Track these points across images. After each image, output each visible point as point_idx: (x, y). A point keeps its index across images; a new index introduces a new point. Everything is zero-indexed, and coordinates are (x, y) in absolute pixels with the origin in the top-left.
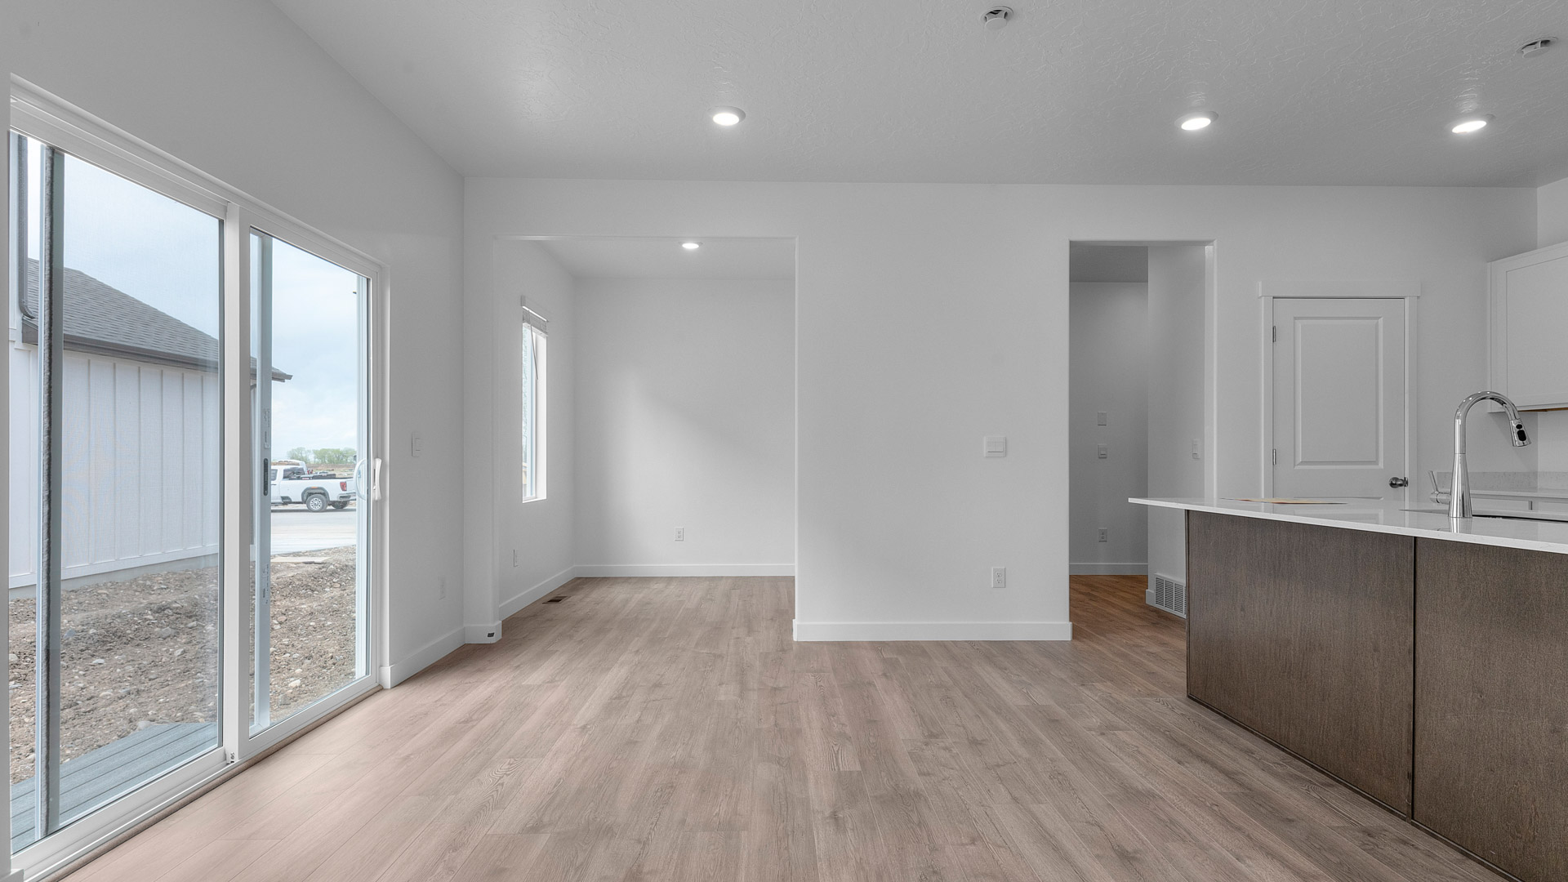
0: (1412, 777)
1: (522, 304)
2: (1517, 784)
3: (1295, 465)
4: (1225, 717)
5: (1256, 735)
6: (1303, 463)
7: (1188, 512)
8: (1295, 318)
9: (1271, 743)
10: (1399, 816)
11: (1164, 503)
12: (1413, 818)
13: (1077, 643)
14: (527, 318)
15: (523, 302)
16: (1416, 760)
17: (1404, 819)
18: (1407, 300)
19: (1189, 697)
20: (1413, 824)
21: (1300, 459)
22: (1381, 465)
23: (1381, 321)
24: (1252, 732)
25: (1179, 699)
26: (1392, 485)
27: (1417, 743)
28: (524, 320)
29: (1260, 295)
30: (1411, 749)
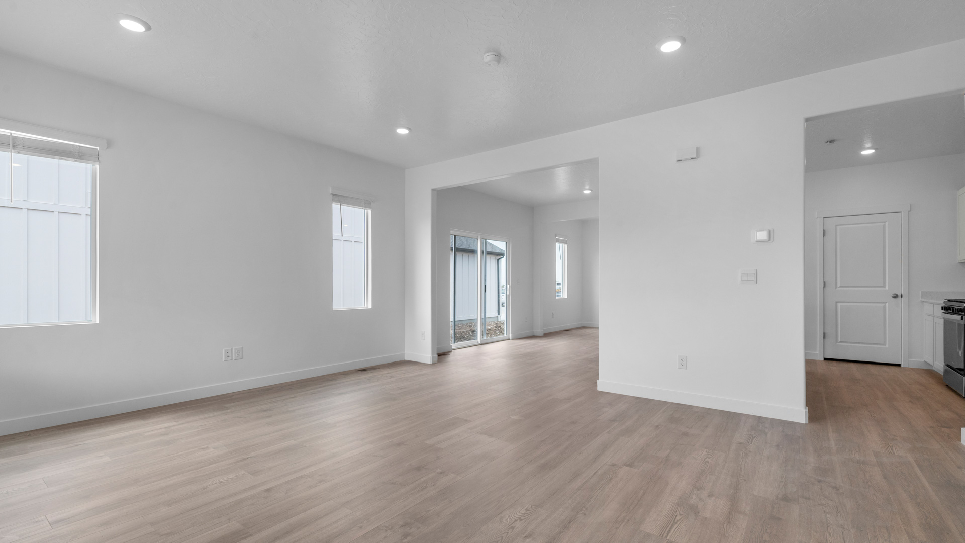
1: (556, 237)
3: (836, 287)
6: (840, 287)
14: (558, 241)
15: (556, 236)
18: (902, 213)
21: (839, 285)
22: (887, 288)
23: (886, 223)
26: (895, 297)
28: (557, 242)
29: (817, 217)
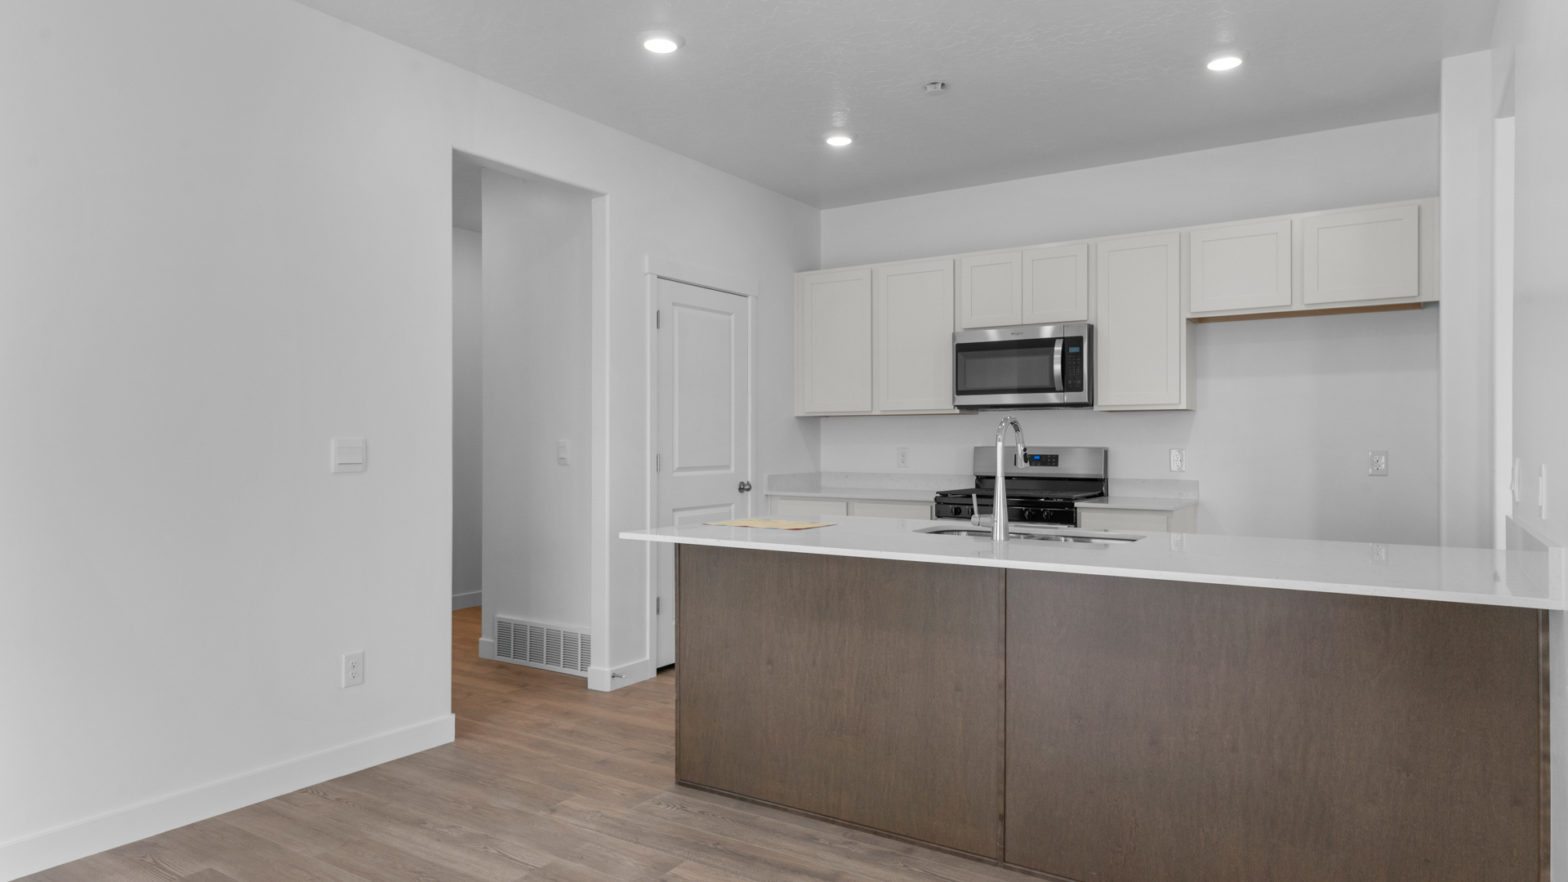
0: (1003, 818)
2: (1116, 801)
3: (673, 473)
4: (741, 799)
5: (791, 812)
6: (680, 469)
7: (678, 546)
8: (674, 304)
9: (815, 818)
10: (989, 863)
11: (635, 535)
12: (1004, 861)
13: (466, 743)
16: (1007, 798)
17: (996, 865)
18: (750, 299)
19: (680, 784)
20: (1005, 867)
21: (676, 466)
22: (733, 469)
23: (733, 317)
24: (785, 810)
25: (667, 790)
26: (740, 490)
27: (1008, 782)
29: (647, 272)
30: (1002, 788)
